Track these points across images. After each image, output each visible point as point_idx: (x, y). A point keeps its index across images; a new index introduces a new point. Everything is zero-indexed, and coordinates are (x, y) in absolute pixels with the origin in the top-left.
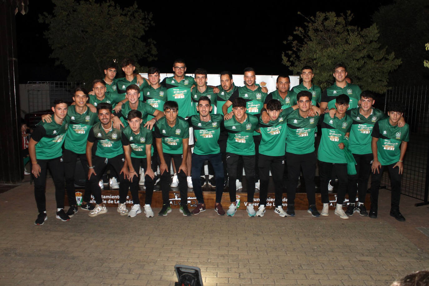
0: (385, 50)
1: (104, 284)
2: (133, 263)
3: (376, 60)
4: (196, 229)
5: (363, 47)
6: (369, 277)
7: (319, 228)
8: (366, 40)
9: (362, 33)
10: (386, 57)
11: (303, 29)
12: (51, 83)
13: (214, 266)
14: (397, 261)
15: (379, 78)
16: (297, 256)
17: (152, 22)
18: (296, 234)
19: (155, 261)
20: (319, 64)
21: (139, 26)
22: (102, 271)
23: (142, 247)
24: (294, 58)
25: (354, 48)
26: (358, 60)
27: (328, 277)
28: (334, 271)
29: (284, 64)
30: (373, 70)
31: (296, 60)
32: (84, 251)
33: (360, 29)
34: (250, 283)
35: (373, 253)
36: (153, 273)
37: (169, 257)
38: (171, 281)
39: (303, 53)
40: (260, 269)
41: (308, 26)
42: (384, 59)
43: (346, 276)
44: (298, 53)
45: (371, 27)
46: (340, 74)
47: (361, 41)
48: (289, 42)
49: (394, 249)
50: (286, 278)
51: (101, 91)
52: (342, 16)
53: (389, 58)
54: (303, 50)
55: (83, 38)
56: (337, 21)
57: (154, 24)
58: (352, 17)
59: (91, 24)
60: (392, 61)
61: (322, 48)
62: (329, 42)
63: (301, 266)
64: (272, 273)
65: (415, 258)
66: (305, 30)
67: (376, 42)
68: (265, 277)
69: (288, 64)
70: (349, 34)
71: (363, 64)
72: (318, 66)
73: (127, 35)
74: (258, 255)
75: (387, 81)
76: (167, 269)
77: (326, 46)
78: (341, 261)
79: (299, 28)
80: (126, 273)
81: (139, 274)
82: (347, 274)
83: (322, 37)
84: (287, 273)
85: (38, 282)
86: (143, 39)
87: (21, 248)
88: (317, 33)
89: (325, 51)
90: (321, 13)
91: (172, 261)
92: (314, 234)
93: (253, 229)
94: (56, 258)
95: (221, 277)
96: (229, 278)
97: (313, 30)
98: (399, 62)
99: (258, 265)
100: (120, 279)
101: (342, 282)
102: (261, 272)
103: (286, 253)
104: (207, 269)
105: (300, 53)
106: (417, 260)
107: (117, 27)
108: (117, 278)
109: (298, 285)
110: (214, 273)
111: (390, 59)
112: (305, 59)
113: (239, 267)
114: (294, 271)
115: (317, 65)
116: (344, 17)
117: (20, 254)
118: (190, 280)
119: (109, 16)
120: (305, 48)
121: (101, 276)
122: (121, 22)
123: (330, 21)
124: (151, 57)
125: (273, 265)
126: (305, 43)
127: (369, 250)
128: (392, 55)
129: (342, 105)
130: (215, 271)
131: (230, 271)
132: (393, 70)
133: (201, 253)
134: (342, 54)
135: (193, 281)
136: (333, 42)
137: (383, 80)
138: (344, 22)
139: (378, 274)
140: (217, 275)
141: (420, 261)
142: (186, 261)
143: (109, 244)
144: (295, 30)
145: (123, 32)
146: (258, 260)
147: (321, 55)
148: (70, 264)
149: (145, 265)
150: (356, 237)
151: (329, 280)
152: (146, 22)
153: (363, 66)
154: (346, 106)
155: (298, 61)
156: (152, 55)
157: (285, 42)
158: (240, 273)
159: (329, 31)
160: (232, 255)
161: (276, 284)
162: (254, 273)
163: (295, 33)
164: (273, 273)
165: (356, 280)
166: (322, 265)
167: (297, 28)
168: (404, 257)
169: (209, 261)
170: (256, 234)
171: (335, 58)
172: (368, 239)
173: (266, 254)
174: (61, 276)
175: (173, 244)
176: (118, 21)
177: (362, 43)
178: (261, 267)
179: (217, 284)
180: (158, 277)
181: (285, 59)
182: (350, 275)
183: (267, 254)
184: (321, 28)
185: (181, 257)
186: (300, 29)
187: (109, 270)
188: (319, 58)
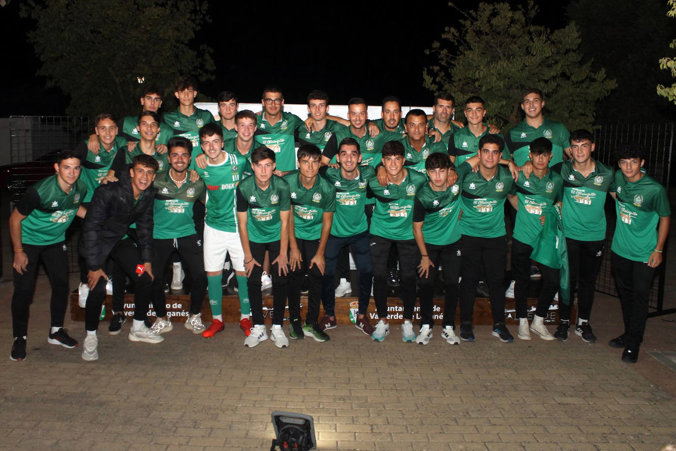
0: (590, 64)
1: (156, 444)
2: (199, 412)
3: (576, 81)
4: (294, 357)
5: (555, 60)
6: (577, 428)
7: (491, 353)
8: (559, 48)
9: (553, 37)
10: (591, 76)
11: (457, 31)
12: (33, 117)
13: (330, 415)
14: (619, 403)
15: (580, 111)
16: (460, 397)
17: (207, 18)
18: (455, 362)
19: (234, 407)
20: (484, 88)
21: (185, 23)
22: (151, 425)
23: (210, 386)
24: (442, 78)
25: (540, 62)
26: (546, 82)
27: (512, 430)
28: (521, 421)
29: (427, 87)
30: (571, 98)
31: (445, 80)
32: (117, 392)
33: (549, 31)
34: (389, 440)
35: (580, 391)
36: (233, 426)
37: (256, 401)
38: (264, 439)
39: (457, 69)
40: (403, 418)
41: (464, 26)
42: (588, 80)
43: (540, 427)
44: (450, 69)
45: (567, 27)
46: (532, 104)
47: (551, 51)
48: (433, 51)
49: (612, 385)
50: (445, 432)
51: (110, 133)
52: (520, 10)
53: (596, 77)
54: (457, 65)
55: (94, 43)
56: (513, 17)
57: (211, 21)
58: (536, 11)
59: (106, 20)
60: (602, 83)
61: (488, 62)
62: (500, 51)
63: (468, 413)
64: (422, 424)
65: (647, 399)
66: (460, 31)
67: (574, 51)
68: (412, 430)
69: (434, 87)
70: (532, 39)
71: (555, 88)
72: (483, 91)
73: (167, 38)
74: (398, 397)
75: (593, 116)
76: (255, 421)
77: (495, 59)
78: (529, 404)
79: (450, 29)
80: (190, 427)
81: (211, 427)
82: (541, 425)
83: (487, 43)
84: (447, 425)
85: (49, 443)
86: (193, 44)
87: (13, 388)
88: (479, 38)
89: (493, 67)
90: (486, 4)
91: (261, 407)
92: (485, 363)
93: (387, 356)
94: (72, 404)
95: (342, 431)
96: (355, 433)
97: (474, 31)
98: (612, 84)
99: (400, 412)
100: (181, 436)
101: (535, 438)
102: (405, 424)
103: (443, 392)
104: (319, 418)
105: (452, 70)
106: (651, 403)
107: (150, 25)
108: (175, 435)
109: (466, 442)
110: (330, 426)
111: (599, 79)
112: (460, 80)
113: (369, 416)
114: (457, 420)
115: (480, 89)
116: (523, 10)
117: (13, 398)
118: (296, 435)
119: (136, 7)
120: (461, 62)
121: (150, 433)
122: (156, 17)
123: (501, 18)
124: (205, 74)
125: (423, 412)
126: (459, 54)
127: (573, 387)
128: (602, 73)
129: (541, 155)
130: (332, 421)
131: (357, 422)
132: (603, 97)
133: (307, 395)
134: (521, 71)
135: (301, 437)
136: (505, 51)
137: (587, 113)
138: (523, 20)
139: (591, 424)
140: (336, 429)
141: (655, 404)
142: (285, 407)
143: (156, 381)
144: (444, 32)
145: (160, 33)
146: (400, 404)
147: (487, 73)
148: (97, 414)
149: (219, 413)
150: (552, 367)
151: (514, 433)
152: (197, 17)
153: (555, 91)
154: (548, 157)
155: (449, 82)
156: (206, 71)
157: (427, 52)
158: (372, 425)
159: (499, 33)
160: (357, 397)
161: (431, 441)
162: (395, 425)
163: (444, 36)
164: (424, 425)
165: (556, 434)
166: (501, 411)
167: (447, 29)
168: (629, 397)
169: (320, 407)
170: (391, 363)
171: (509, 79)
172: (571, 371)
173: (411, 394)
174: (85, 432)
175: (260, 381)
176: (152, 15)
177: (552, 53)
178: (405, 416)
179: (337, 442)
180: (243, 433)
181: (428, 79)
182: (546, 427)
183: (413, 395)
184: (486, 28)
185: (275, 400)
186: (453, 30)
187: (161, 422)
188: (484, 77)
